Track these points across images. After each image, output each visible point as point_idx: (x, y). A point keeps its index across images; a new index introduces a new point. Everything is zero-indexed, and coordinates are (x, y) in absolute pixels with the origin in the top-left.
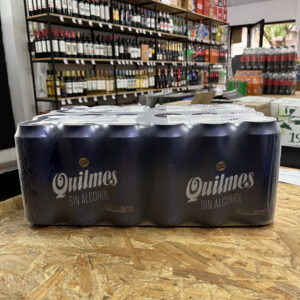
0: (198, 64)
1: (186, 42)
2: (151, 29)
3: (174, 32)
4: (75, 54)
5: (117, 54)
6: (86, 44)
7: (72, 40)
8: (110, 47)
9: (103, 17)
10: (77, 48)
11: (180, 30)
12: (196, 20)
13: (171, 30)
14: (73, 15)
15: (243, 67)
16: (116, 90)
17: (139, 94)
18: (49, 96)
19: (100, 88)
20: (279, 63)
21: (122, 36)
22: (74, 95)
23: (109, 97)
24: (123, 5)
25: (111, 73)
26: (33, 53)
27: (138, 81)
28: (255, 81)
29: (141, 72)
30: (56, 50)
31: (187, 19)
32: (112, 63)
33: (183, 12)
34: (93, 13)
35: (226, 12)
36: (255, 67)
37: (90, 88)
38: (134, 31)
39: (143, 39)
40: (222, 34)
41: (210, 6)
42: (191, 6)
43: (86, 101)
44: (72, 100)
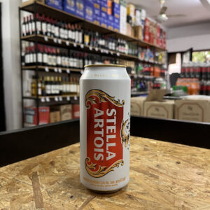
0: (146, 77)
1: (137, 61)
2: (112, 50)
3: (129, 54)
4: (54, 64)
6: (63, 58)
7: (53, 54)
8: (81, 61)
9: (77, 40)
10: (56, 60)
11: (133, 52)
12: (144, 47)
13: (126, 52)
14: (55, 37)
15: (182, 76)
18: (33, 95)
19: (72, 91)
21: (90, 55)
22: (51, 95)
24: (92, 33)
26: (23, 64)
28: (194, 86)
30: (40, 60)
31: (138, 46)
33: (135, 40)
34: (70, 37)
35: (165, 43)
36: (192, 76)
37: (64, 90)
38: (99, 51)
39: (106, 57)
40: (162, 58)
41: (154, 38)
42: (141, 37)
43: (61, 99)
44: (50, 99)
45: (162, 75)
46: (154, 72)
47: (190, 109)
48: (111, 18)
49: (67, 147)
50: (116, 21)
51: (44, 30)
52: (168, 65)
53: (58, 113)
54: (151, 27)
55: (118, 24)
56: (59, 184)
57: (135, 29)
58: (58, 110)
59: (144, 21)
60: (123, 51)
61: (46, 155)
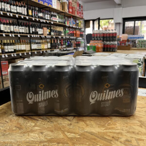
0: (71, 37)
1: (65, 27)
2: (48, 20)
3: (59, 22)
4: (9, 31)
5: (31, 32)
6: (15, 26)
7: (7, 24)
8: (27, 28)
9: (23, 13)
10: (10, 28)
11: (62, 21)
12: (69, 17)
13: (57, 21)
14: (8, 11)
15: (93, 39)
16: (31, 50)
17: (43, 52)
19: (22, 49)
20: (109, 37)
21: (33, 23)
22: (9, 52)
23: (28, 53)
24: (33, 8)
25: (29, 41)
27: (42, 45)
28: (100, 46)
29: (44, 41)
31: (65, 16)
32: (29, 36)
33: (63, 12)
34: (18, 11)
35: (82, 13)
36: (99, 39)
37: (17, 49)
38: (39, 21)
39: (44, 25)
41: (75, 11)
42: (66, 10)
43: (15, 55)
44: (8, 55)
45: (81, 36)
46: (76, 34)
52: (85, 29)
54: (73, 2)
55: (51, 1)
60: (55, 20)
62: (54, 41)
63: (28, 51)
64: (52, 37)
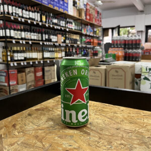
0: (88, 46)
1: (81, 35)
2: (63, 27)
3: (75, 29)
4: (20, 37)
5: (44, 39)
6: (26, 33)
7: (18, 30)
8: (40, 35)
9: (36, 19)
10: (21, 35)
11: (78, 28)
12: (86, 24)
13: (73, 28)
14: (19, 17)
15: (113, 46)
16: (43, 58)
18: (4, 61)
19: (34, 57)
20: (132, 44)
21: (47, 30)
22: (18, 60)
23: (39, 62)
24: (48, 14)
25: (40, 49)
27: (56, 54)
28: (120, 54)
29: (58, 49)
30: (8, 35)
31: (82, 24)
32: (41, 44)
33: (79, 19)
34: (31, 16)
35: (101, 21)
36: (119, 46)
37: (28, 57)
38: (54, 27)
39: (59, 32)
40: (99, 32)
41: (93, 18)
42: (84, 17)
43: (25, 64)
44: (17, 64)
45: (99, 44)
46: (93, 42)
47: (117, 72)
48: (61, 3)
49: (27, 110)
50: (66, 5)
51: (10, 12)
52: (103, 37)
53: (24, 74)
54: (91, 9)
55: (67, 7)
56: (18, 145)
57: (79, 11)
58: (24, 72)
59: (86, 5)
60: (71, 27)
61: (10, 119)
62: (69, 50)
63: (40, 59)
64: (67, 46)
